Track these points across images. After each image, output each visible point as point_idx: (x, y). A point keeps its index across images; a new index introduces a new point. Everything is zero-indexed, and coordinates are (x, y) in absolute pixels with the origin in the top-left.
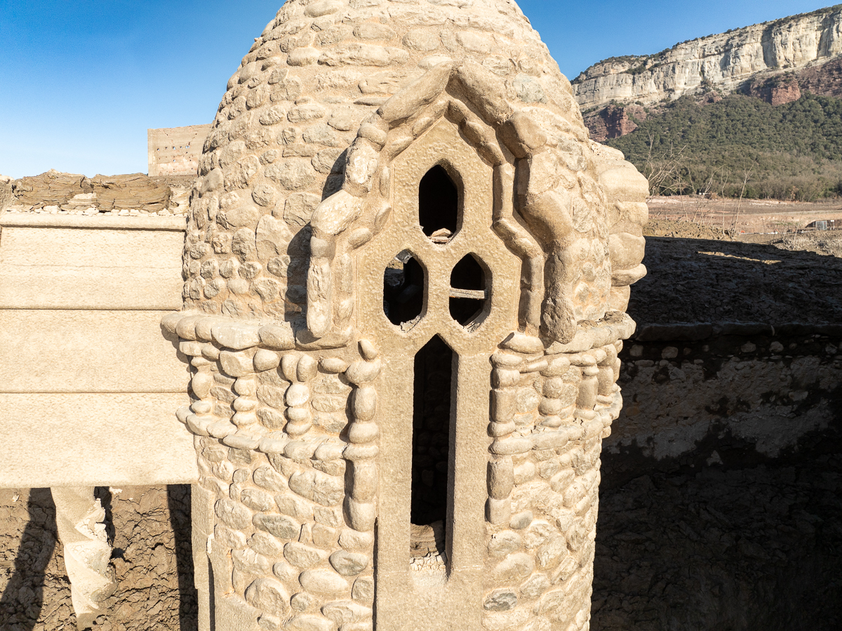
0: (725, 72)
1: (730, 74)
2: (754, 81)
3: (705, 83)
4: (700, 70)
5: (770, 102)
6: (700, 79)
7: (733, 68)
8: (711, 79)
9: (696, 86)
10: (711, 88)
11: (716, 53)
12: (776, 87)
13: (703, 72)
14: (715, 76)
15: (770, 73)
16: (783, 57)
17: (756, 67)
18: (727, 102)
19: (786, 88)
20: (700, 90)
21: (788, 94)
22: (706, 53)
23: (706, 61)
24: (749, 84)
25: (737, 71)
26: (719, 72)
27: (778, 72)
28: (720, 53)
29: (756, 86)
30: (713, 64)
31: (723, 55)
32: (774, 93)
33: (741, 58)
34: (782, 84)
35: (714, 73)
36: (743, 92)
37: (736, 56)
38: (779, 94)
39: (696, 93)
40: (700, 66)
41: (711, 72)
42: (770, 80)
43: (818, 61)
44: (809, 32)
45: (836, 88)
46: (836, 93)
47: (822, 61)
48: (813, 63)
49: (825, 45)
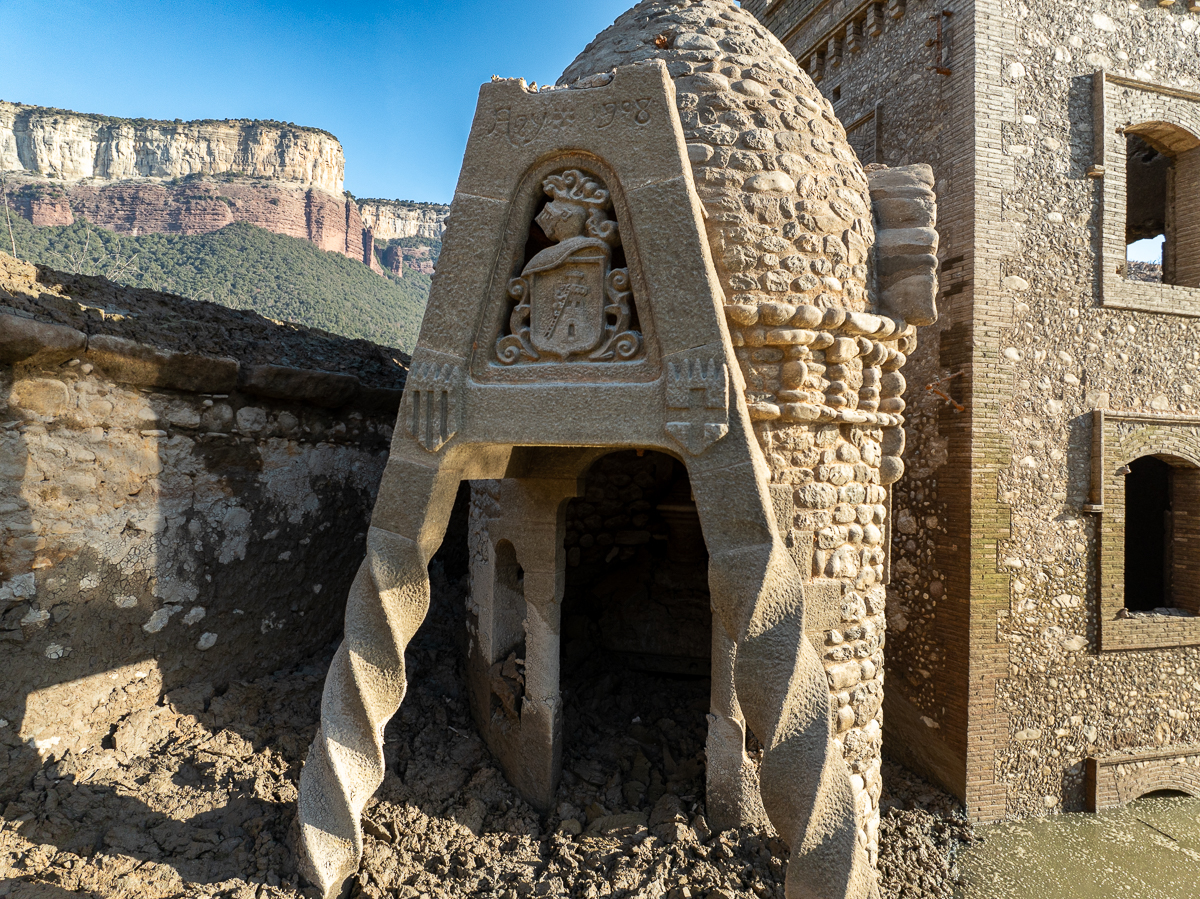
2: (5, 182)
5: (32, 220)
12: (39, 200)
15: (30, 178)
16: (47, 162)
17: (8, 165)
19: (54, 205)
21: (57, 215)
27: (41, 180)
29: (9, 192)
32: (36, 208)
34: (48, 199)
38: (42, 211)
42: (30, 188)
43: (95, 181)
44: (80, 138)
45: (120, 222)
46: (119, 228)
47: (100, 182)
48: (88, 182)
49: (103, 162)
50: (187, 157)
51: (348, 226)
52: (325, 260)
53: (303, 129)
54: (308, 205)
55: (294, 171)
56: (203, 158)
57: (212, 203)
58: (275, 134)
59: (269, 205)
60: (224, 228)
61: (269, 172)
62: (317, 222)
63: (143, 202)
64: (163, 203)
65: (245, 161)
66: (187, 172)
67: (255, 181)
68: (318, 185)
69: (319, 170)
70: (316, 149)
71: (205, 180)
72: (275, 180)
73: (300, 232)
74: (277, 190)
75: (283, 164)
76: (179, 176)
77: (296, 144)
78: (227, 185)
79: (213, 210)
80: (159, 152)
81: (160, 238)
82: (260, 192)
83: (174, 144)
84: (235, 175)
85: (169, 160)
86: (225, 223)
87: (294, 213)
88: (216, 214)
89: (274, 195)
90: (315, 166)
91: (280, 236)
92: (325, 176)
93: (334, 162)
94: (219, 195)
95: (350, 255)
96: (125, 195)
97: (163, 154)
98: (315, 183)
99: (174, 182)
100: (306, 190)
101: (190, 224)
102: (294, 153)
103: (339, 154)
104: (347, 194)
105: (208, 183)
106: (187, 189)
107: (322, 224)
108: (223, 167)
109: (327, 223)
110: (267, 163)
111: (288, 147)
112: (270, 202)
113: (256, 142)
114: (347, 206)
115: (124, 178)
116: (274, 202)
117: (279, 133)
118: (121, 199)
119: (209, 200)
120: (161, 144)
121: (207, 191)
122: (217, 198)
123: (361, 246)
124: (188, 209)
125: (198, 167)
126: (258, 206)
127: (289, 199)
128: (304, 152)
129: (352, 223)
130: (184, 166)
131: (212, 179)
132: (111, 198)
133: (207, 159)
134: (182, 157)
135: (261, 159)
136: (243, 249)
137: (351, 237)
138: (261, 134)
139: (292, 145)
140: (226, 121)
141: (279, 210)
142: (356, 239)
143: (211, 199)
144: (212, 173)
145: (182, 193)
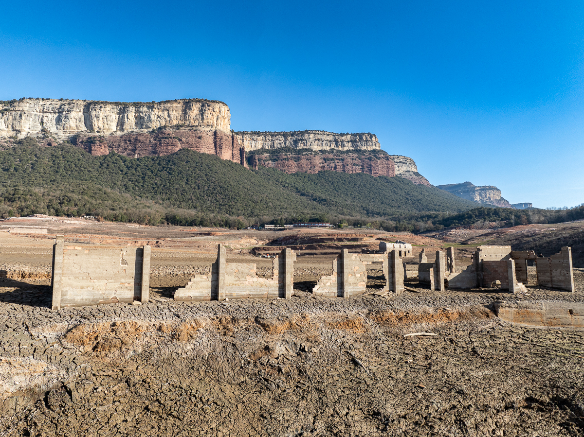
0: (59, 126)
1: (62, 128)
2: (79, 137)
3: (44, 131)
4: (40, 121)
5: (91, 153)
6: (40, 127)
7: (64, 125)
8: (49, 129)
9: (38, 131)
10: (49, 136)
11: (52, 112)
12: (94, 144)
13: (42, 123)
14: (52, 127)
15: (89, 134)
16: (96, 125)
17: (79, 128)
18: (61, 147)
19: (100, 146)
20: (40, 135)
21: (102, 150)
22: (45, 110)
23: (45, 116)
24: (76, 138)
25: (67, 128)
26: (54, 125)
27: (94, 134)
28: (55, 113)
29: (80, 141)
30: (50, 119)
31: (57, 114)
32: (93, 148)
33: (70, 119)
34: (98, 143)
35: (51, 125)
36: (71, 142)
37: (67, 118)
38: (96, 149)
39: (38, 137)
40: (40, 118)
41: (48, 124)
42: (90, 138)
43: (117, 133)
44: (111, 114)
45: (129, 152)
46: (129, 154)
47: (119, 133)
48: (114, 133)
49: (121, 124)
50: (159, 119)
51: (233, 147)
52: (225, 165)
53: (211, 101)
54: (215, 138)
55: (208, 122)
56: (166, 119)
57: (171, 140)
58: (199, 105)
59: (198, 139)
60: (177, 152)
61: (196, 123)
62: (220, 146)
63: (139, 142)
64: (148, 141)
65: (185, 119)
66: (158, 126)
67: (190, 128)
68: (219, 128)
69: (219, 121)
70: (218, 111)
71: (167, 129)
72: (199, 127)
73: (211, 152)
74: (201, 132)
75: (203, 119)
76: (155, 128)
77: (209, 109)
78: (178, 131)
79: (172, 143)
80: (146, 118)
81: (148, 158)
82: (193, 133)
83: (153, 113)
84: (181, 126)
85: (150, 121)
86: (178, 149)
87: (209, 142)
88: (173, 145)
89: (199, 134)
90: (217, 119)
91: (203, 154)
92: (222, 124)
93: (226, 116)
94: (174, 136)
95: (235, 161)
96: (132, 139)
97: (148, 118)
98: (218, 127)
99: (153, 131)
100: (214, 131)
101: (161, 151)
102: (208, 114)
103: (229, 112)
104: (232, 131)
105: (169, 131)
106: (159, 134)
107: (222, 147)
108: (175, 122)
109: (224, 146)
110: (195, 119)
111: (206, 110)
112: (198, 138)
113: (190, 109)
114: (233, 137)
115: (130, 131)
116: (200, 138)
117: (201, 105)
118: (130, 141)
119: (170, 139)
120: (147, 114)
121: (169, 134)
122: (174, 137)
123: (239, 156)
124: (160, 144)
125: (163, 123)
126: (192, 140)
127: (206, 136)
128: (213, 112)
129: (235, 145)
130: (157, 123)
131: (171, 129)
132: (125, 140)
133: (168, 119)
134: (157, 118)
135: (192, 117)
136: (188, 162)
137: (235, 152)
138: (192, 105)
139: (207, 109)
140: (176, 101)
141: (202, 141)
142: (237, 153)
143: (171, 138)
144: (170, 126)
145: (157, 136)
